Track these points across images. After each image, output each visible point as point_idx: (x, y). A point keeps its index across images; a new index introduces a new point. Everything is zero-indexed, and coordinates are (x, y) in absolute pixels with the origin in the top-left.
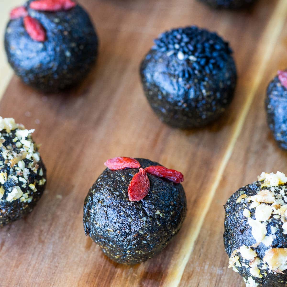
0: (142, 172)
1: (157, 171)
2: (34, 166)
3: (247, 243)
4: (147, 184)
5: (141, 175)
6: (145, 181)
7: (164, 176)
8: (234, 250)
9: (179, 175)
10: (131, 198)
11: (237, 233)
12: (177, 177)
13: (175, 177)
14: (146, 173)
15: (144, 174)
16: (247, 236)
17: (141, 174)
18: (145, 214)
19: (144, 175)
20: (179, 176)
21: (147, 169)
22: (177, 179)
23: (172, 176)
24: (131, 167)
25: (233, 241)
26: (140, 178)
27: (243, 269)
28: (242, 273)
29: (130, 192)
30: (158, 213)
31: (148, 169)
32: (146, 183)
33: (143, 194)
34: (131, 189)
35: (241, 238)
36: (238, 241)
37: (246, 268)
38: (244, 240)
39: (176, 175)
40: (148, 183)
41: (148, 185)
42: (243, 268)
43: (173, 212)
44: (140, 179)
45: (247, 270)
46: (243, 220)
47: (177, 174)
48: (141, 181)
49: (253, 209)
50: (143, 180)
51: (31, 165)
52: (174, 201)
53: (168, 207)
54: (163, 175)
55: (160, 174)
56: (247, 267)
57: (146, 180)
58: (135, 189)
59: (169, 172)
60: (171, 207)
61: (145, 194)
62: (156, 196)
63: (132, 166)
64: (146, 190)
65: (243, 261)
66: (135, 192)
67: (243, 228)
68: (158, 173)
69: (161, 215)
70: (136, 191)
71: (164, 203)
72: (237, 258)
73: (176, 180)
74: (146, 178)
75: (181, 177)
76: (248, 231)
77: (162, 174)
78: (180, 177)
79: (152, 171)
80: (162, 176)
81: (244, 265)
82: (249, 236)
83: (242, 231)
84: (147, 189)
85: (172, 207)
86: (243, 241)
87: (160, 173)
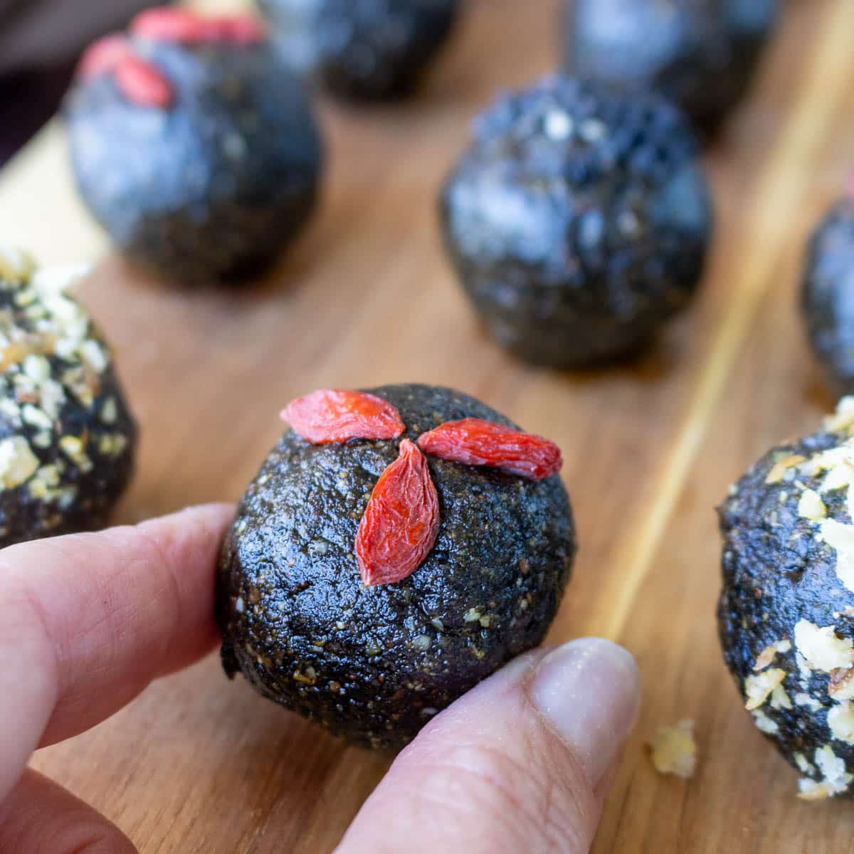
0: (408, 459)
1: (463, 447)
2: (80, 380)
3: (817, 612)
4: (427, 510)
5: (405, 469)
6: (422, 494)
7: (491, 461)
8: (765, 645)
9: (545, 452)
10: (366, 576)
11: (776, 582)
12: (538, 460)
13: (530, 463)
14: (423, 460)
15: (415, 466)
16: (819, 588)
17: (404, 467)
18: (426, 625)
19: (417, 471)
20: (543, 456)
21: (428, 440)
22: (536, 467)
23: (518, 459)
24: (368, 436)
25: (760, 615)
26: (403, 484)
27: (796, 717)
28: (791, 736)
29: (362, 551)
30: (472, 615)
31: (431, 440)
32: (425, 503)
33: (414, 554)
34: (366, 541)
35: (793, 599)
36: (782, 609)
37: (809, 713)
38: (804, 606)
39: (535, 455)
40: (433, 504)
41: (433, 511)
42: (802, 712)
43: (528, 601)
44: (402, 489)
45: (813, 719)
46: (797, 536)
47: (537, 452)
48: (404, 500)
49: (833, 493)
50: (411, 495)
51: (70, 377)
52: (531, 554)
53: (511, 583)
54: (487, 457)
55: (476, 457)
56: (815, 705)
57: (424, 489)
58: (383, 535)
59: (508, 447)
60: (519, 582)
61: (420, 552)
62: (462, 553)
63: (373, 434)
64: (425, 535)
65: (801, 683)
66: (382, 546)
67: (799, 561)
68: (466, 455)
69: (485, 622)
70: (386, 544)
71: (492, 573)
72: (778, 674)
73: (533, 469)
74: (426, 483)
75: (551, 458)
76: (821, 568)
77: (482, 457)
78: (549, 458)
79: (447, 446)
80: (482, 462)
81: (802, 699)
82: (826, 588)
83: (796, 575)
84: (428, 530)
85: (523, 580)
86: (800, 609)
87: (474, 454)
